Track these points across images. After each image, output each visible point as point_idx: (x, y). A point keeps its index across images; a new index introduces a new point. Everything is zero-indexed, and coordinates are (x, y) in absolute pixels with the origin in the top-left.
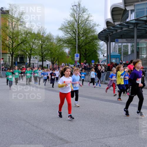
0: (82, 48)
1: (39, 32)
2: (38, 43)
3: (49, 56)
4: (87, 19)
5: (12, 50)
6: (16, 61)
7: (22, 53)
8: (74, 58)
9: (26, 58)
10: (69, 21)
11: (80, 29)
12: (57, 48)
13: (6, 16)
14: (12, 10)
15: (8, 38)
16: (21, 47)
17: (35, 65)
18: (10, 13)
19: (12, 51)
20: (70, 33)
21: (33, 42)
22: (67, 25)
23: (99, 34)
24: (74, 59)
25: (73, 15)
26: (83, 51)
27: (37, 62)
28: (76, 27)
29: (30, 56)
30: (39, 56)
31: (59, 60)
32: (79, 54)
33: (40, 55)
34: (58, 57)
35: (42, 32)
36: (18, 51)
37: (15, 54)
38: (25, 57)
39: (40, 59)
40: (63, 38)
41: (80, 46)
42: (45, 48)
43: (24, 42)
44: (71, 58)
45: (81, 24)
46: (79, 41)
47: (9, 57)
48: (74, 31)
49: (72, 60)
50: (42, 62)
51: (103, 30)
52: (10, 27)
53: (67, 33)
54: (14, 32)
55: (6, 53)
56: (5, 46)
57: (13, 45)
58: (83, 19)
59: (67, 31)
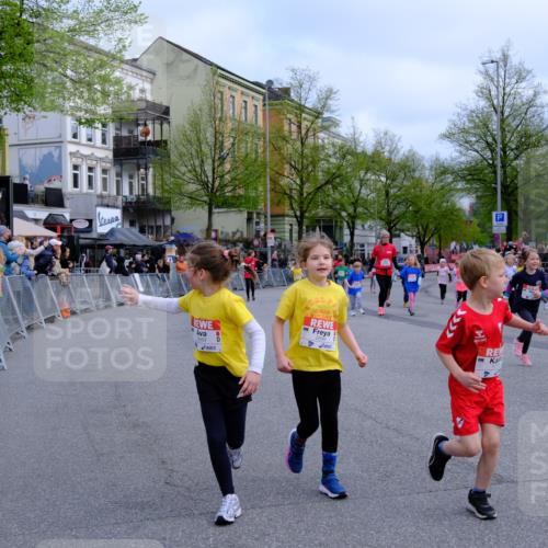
1: (379, 148)
2: (376, 181)
3: (409, 222)
4: (533, 100)
5: (301, 203)
7: (330, 213)
8: (488, 225)
9: (341, 228)
10: (473, 111)
11: (509, 135)
12: (434, 196)
13: (281, 104)
14: (301, 86)
15: (287, 170)
16: (328, 195)
17: (366, 247)
18: (292, 94)
19: (301, 208)
20: (476, 147)
21: (361, 180)
22: (467, 124)
24: (491, 228)
25: (485, 93)
27: (373, 240)
28: (495, 127)
29: (353, 223)
30: (378, 221)
31: (442, 233)
32: (506, 213)
33: (381, 219)
34: (439, 224)
35: (387, 148)
36: (317, 208)
37: (307, 218)
38: (336, 226)
40: (454, 163)
41: (508, 187)
42: (399, 196)
43: (334, 179)
44: (479, 225)
45: (510, 120)
47: (291, 225)
48: (490, 140)
49: (482, 232)
52: (294, 136)
53: (467, 149)
54: (306, 151)
55: (283, 216)
56: (280, 194)
57: (302, 189)
58: (518, 102)
59: (467, 142)
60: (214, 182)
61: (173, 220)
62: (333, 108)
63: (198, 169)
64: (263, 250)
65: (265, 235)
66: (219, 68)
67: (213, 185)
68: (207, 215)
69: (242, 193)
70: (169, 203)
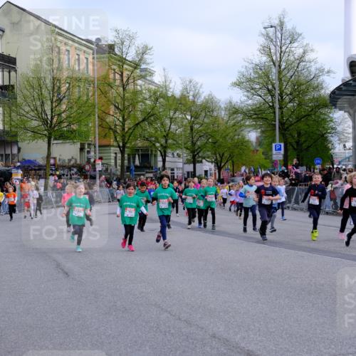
0: (291, 128)
1: (185, 93)
2: (182, 118)
3: (208, 151)
4: (303, 57)
5: (123, 137)
6: (132, 164)
7: (146, 144)
8: (270, 153)
9: (156, 156)
11: (285, 84)
12: (228, 132)
13: (108, 58)
14: (122, 43)
15: (112, 110)
16: (144, 130)
17: (175, 171)
18: (116, 50)
19: (123, 140)
20: (259, 93)
21: (171, 118)
22: (252, 74)
23: (333, 92)
24: (271, 155)
25: (266, 51)
26: (293, 137)
27: (180, 165)
28: (274, 78)
29: (165, 152)
30: (185, 151)
31: (235, 159)
32: (282, 144)
33: (187, 149)
34: (232, 153)
35: (191, 93)
36: (137, 139)
37: (128, 147)
38: (152, 154)
39: (189, 157)
40: (243, 105)
41: (284, 123)
42: (201, 131)
43: (149, 117)
44: (263, 153)
45: (286, 71)
46: (282, 113)
47: (116, 153)
48: (270, 87)
49: (266, 159)
50: (192, 165)
51: (341, 83)
52: (118, 82)
53: (253, 94)
54: (127, 95)
55: (109, 146)
56: (106, 128)
57: (124, 125)
58: (292, 58)
59: (252, 89)
60: (52, 118)
61: (19, 150)
62: (148, 61)
63: (39, 109)
64: (92, 173)
65: (95, 161)
66: (56, 27)
67: (51, 122)
68: (46, 145)
69: (74, 128)
70: (16, 135)
